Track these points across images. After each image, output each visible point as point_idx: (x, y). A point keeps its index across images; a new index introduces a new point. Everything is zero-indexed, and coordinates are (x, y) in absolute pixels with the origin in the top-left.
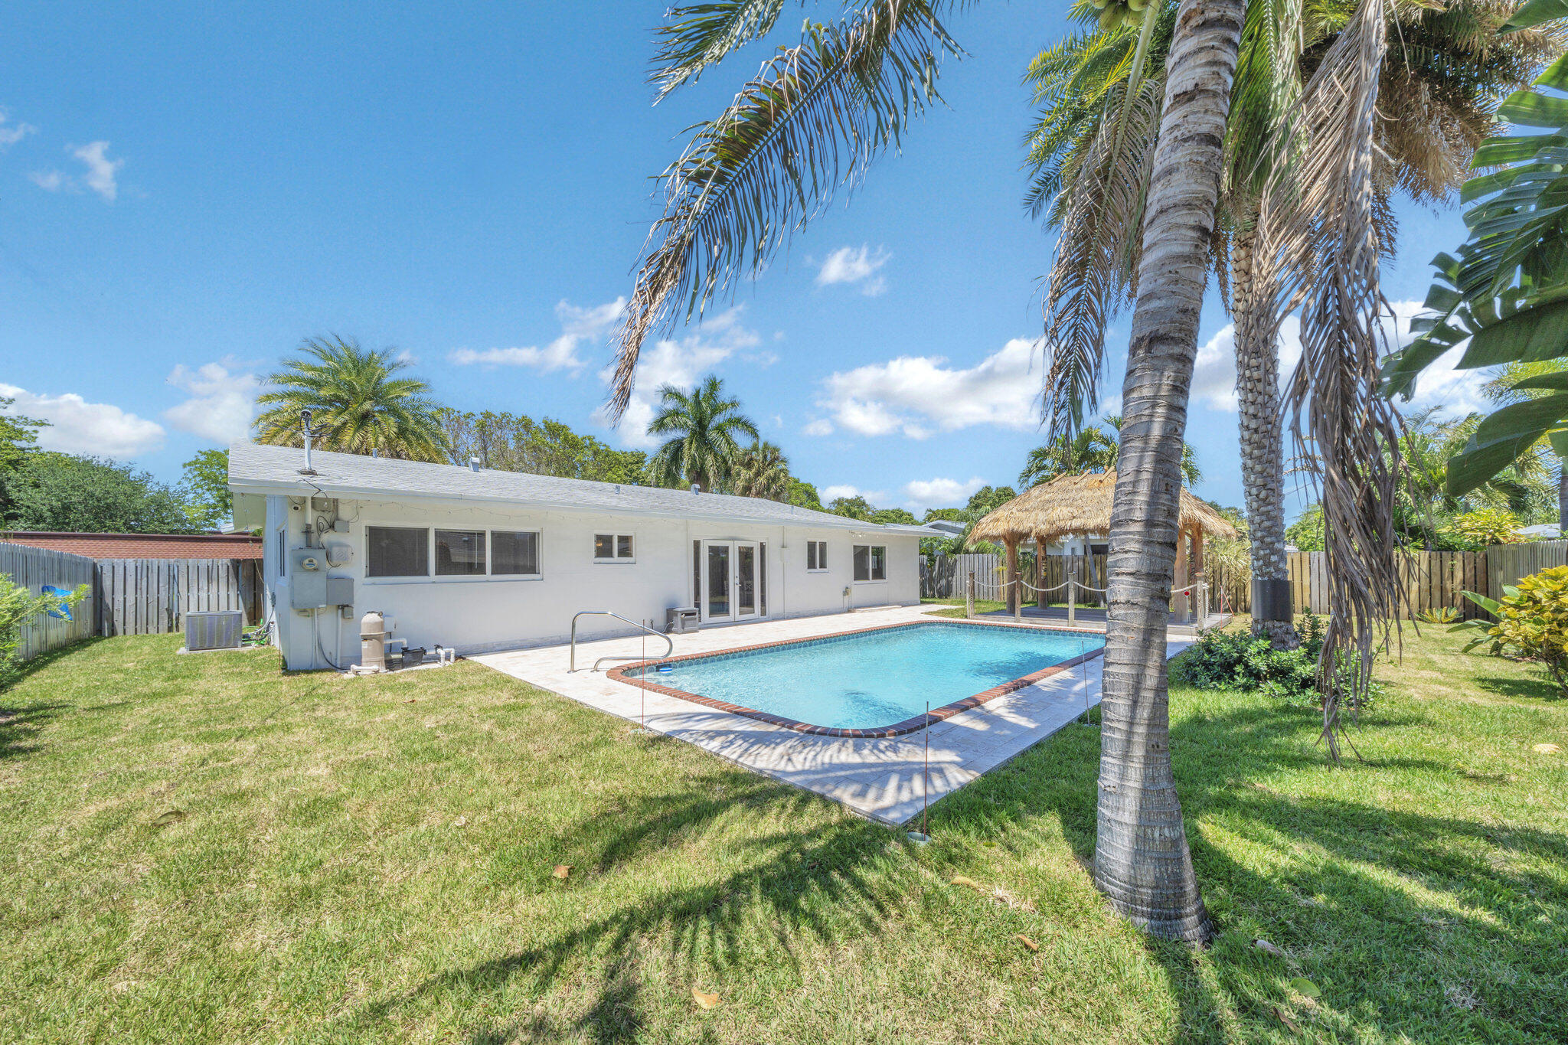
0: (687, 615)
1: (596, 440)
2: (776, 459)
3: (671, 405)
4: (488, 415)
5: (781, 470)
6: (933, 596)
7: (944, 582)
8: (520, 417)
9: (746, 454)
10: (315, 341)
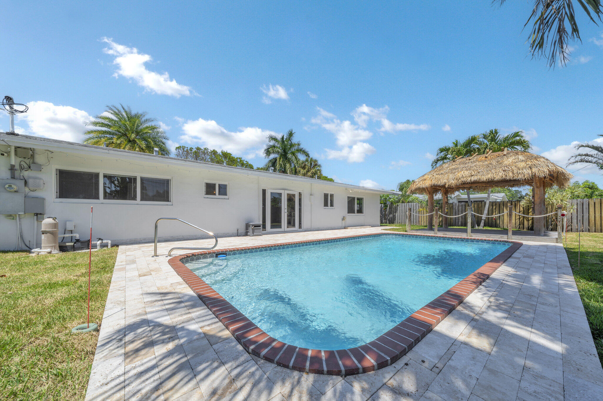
0: (255, 226)
1: (243, 159)
2: (316, 165)
3: (272, 143)
4: (198, 149)
5: (318, 170)
6: (386, 223)
7: (391, 216)
8: (212, 150)
9: (302, 163)
10: (112, 107)
